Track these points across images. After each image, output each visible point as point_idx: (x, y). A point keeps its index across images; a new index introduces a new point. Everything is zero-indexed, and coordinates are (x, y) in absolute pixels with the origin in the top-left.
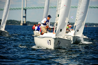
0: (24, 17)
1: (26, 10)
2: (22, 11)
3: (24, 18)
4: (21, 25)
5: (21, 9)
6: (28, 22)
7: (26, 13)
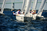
0: (13, 7)
2: (12, 4)
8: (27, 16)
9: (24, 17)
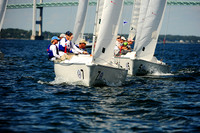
0: (37, 22)
1: (41, 8)
3: (39, 25)
4: (33, 38)
5: (31, 6)
6: (46, 33)
7: (41, 15)
8: (105, 64)
9: (92, 68)
